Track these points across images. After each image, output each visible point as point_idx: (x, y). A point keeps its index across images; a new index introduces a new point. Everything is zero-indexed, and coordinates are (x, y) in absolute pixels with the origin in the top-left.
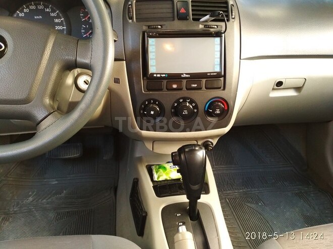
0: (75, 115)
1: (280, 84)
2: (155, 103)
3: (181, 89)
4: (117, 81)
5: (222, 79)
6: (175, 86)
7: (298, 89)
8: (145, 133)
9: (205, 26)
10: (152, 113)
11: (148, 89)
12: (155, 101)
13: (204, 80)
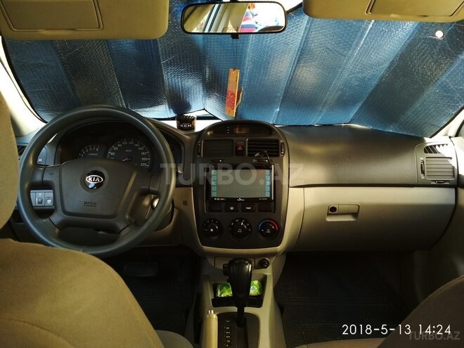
0: (145, 227)
1: (333, 209)
2: (214, 222)
3: (237, 211)
4: (185, 203)
5: (273, 203)
6: (232, 208)
7: (355, 214)
8: (206, 248)
9: (258, 160)
10: (212, 230)
11: (210, 210)
12: (215, 220)
13: (257, 204)
